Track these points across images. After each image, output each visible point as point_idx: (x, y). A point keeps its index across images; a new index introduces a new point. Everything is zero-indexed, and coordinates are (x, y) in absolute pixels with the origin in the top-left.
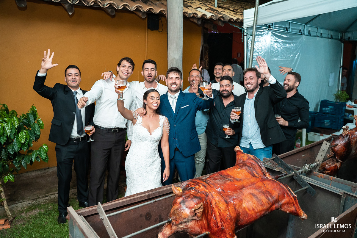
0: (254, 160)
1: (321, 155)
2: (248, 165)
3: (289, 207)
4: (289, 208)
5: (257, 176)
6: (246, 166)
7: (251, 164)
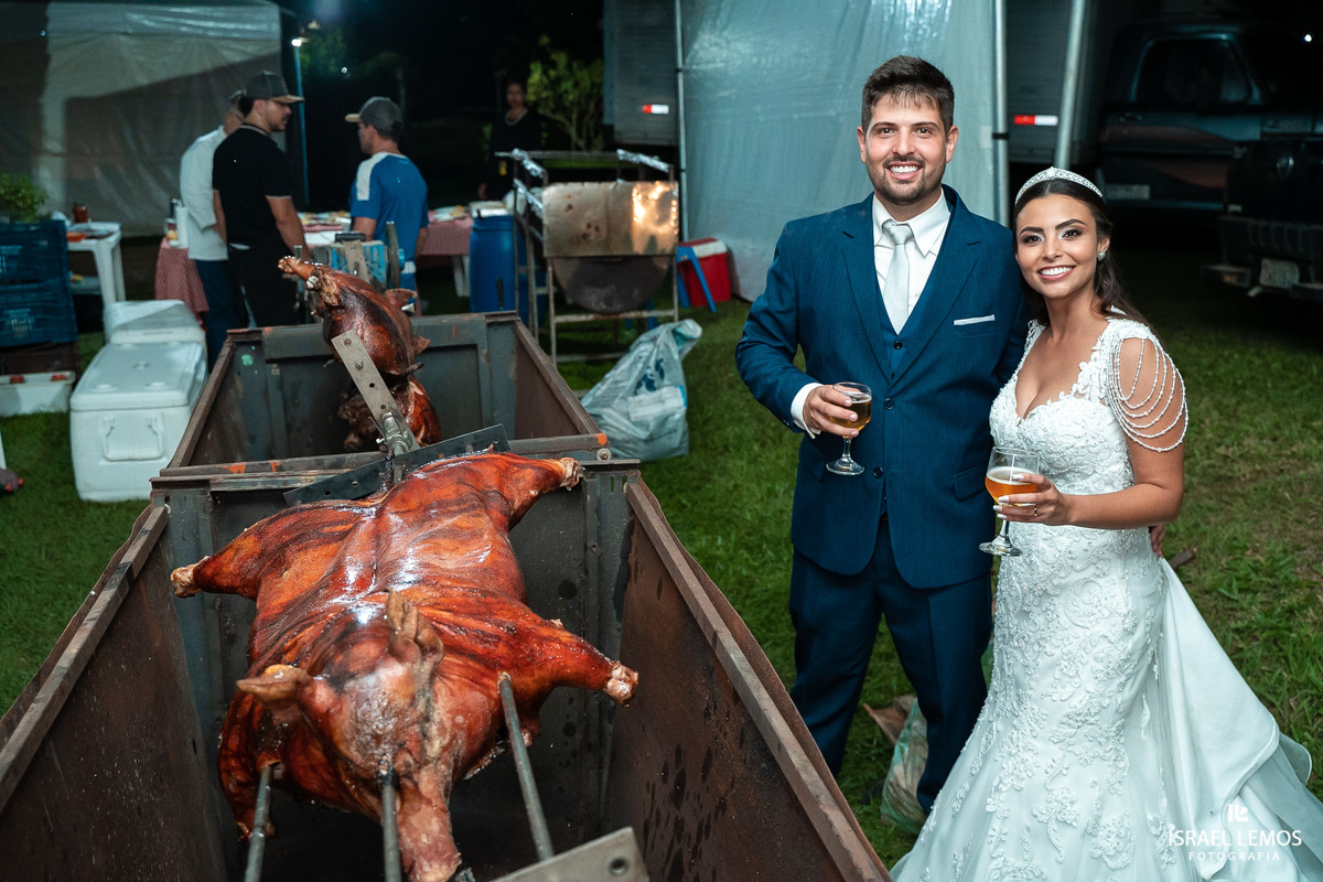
0: (276, 519)
1: (372, 385)
2: (286, 538)
3: (518, 480)
4: (522, 484)
5: (351, 525)
6: (288, 546)
7: (286, 531)
